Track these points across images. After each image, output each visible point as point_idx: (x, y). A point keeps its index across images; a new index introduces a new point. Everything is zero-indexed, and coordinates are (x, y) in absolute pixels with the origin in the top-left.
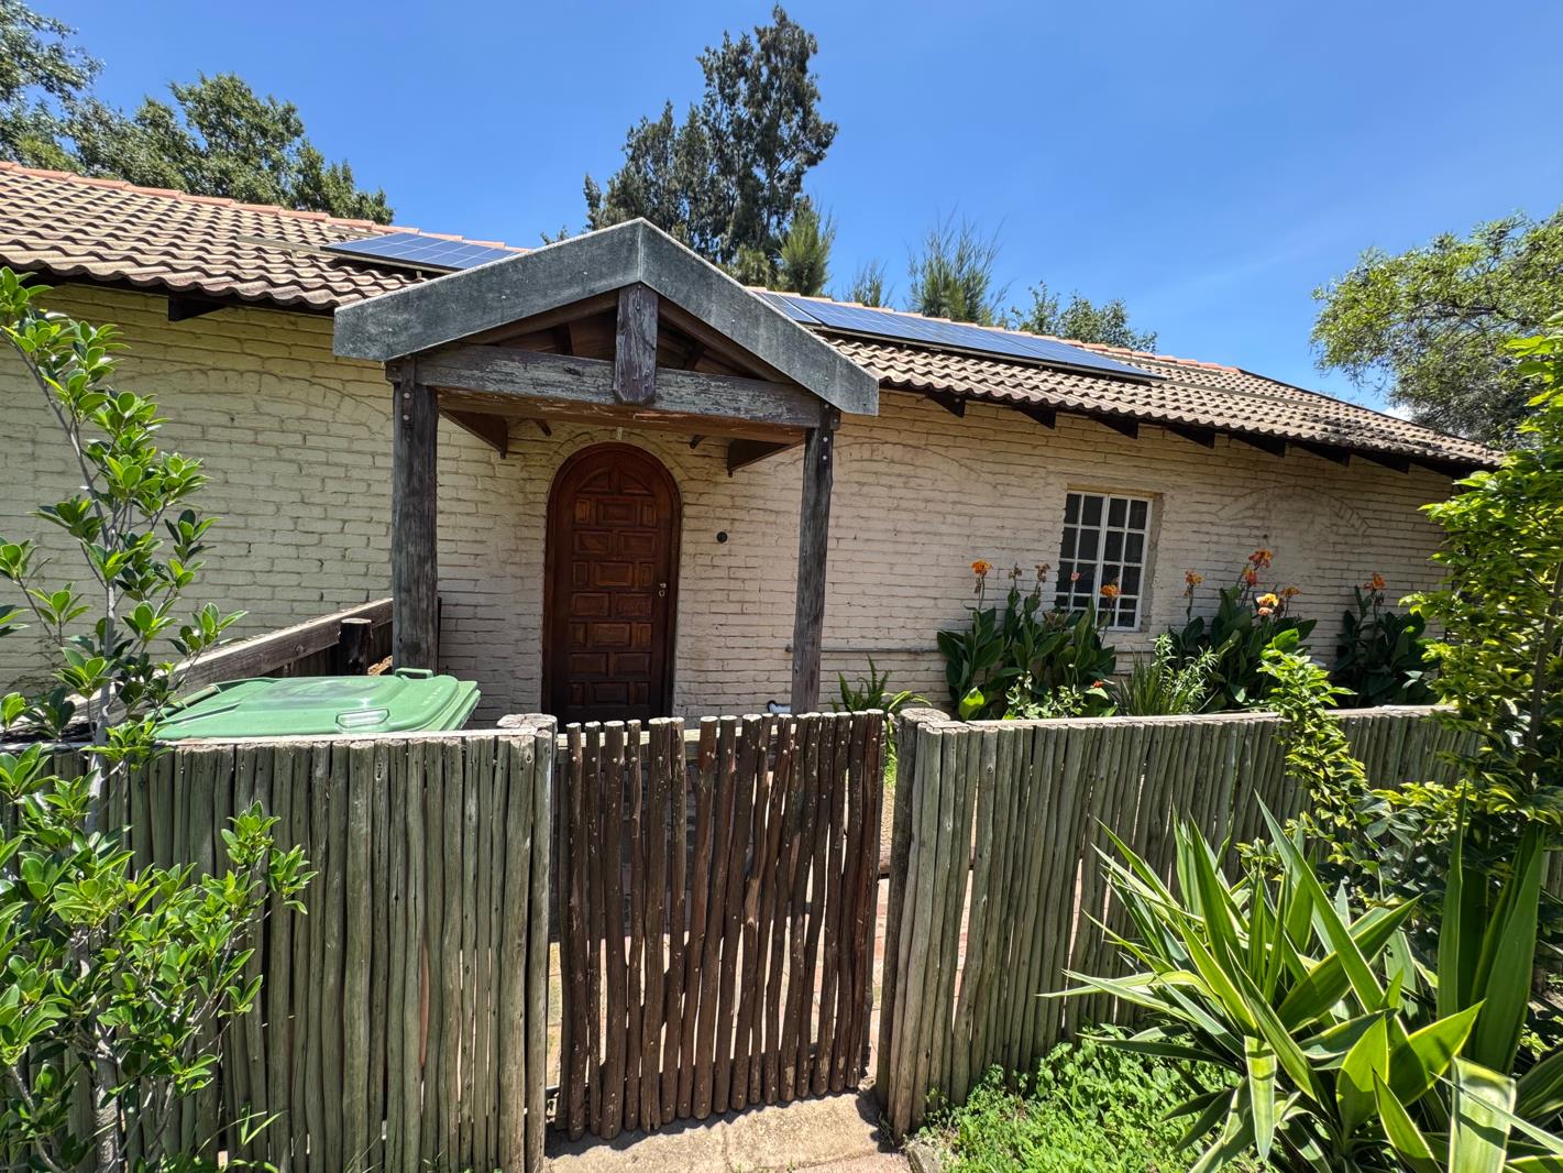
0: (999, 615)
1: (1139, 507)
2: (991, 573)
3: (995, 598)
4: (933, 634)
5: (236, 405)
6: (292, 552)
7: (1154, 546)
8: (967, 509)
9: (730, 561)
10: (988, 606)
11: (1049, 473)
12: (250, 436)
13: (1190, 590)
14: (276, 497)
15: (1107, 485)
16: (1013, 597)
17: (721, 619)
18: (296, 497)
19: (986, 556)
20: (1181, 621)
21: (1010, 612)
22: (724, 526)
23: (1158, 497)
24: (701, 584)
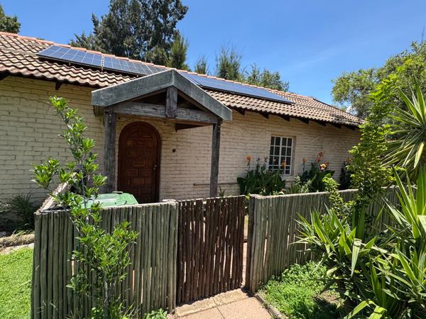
0: (254, 172)
1: (290, 140)
2: (252, 160)
3: (253, 167)
4: (236, 178)
5: (11, 108)
6: (31, 158)
7: (294, 151)
8: (245, 141)
9: (176, 158)
10: (251, 169)
11: (266, 131)
12: (16, 119)
13: (304, 164)
14: (25, 140)
15: (282, 134)
16: (258, 166)
17: (174, 176)
18: (32, 139)
19: (250, 155)
20: (302, 172)
21: (257, 171)
22: (174, 147)
23: (295, 137)
24: (167, 165)
